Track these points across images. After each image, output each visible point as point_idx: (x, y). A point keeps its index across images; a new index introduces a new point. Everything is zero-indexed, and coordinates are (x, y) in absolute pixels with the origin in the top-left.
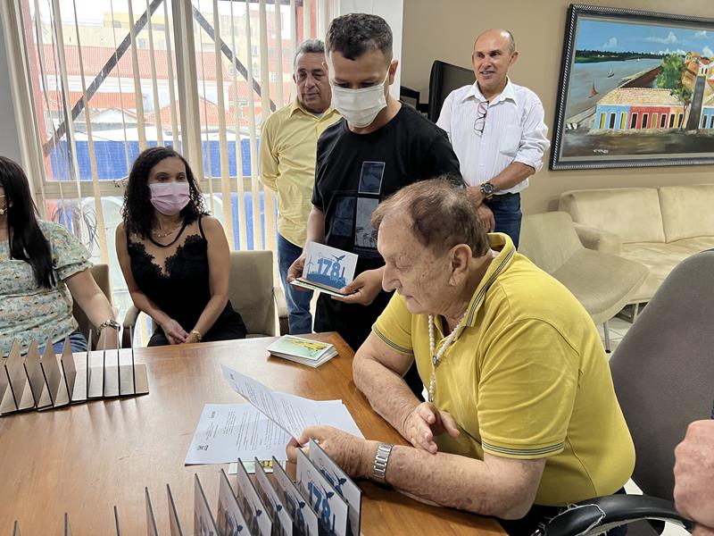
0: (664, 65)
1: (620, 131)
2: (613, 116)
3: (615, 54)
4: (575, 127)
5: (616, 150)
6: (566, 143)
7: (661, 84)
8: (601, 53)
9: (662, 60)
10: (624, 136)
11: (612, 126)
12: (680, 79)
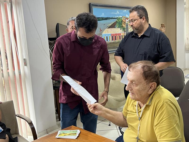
0: (117, 21)
1: (110, 42)
2: (107, 37)
3: (104, 18)
7: (118, 26)
8: (101, 18)
11: (107, 40)
12: (122, 25)
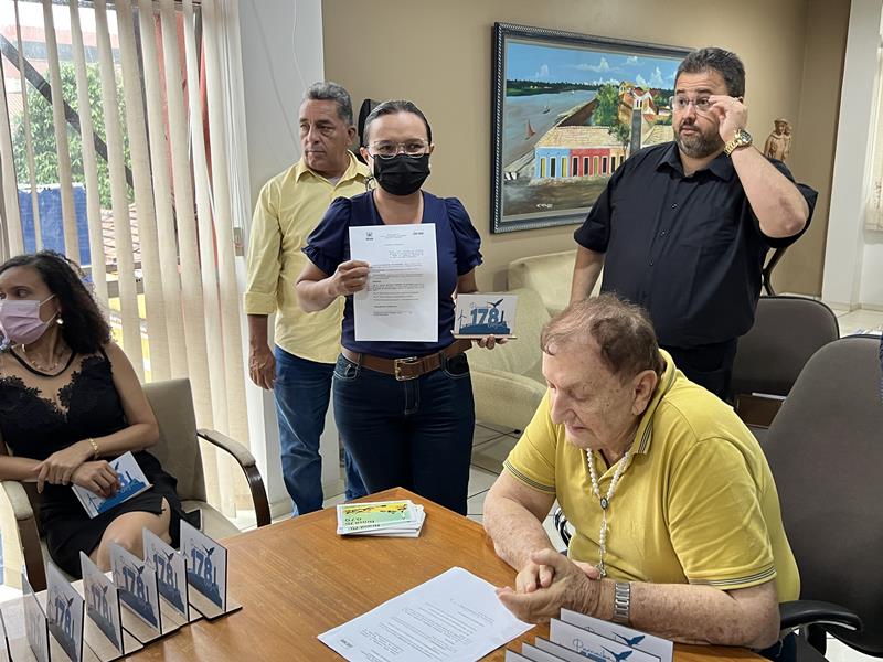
0: (599, 97)
1: (562, 179)
2: (553, 160)
3: (548, 85)
4: (515, 177)
5: (560, 203)
6: (507, 197)
7: (599, 121)
8: (534, 84)
9: (597, 93)
10: (567, 185)
11: (553, 174)
12: (617, 114)
